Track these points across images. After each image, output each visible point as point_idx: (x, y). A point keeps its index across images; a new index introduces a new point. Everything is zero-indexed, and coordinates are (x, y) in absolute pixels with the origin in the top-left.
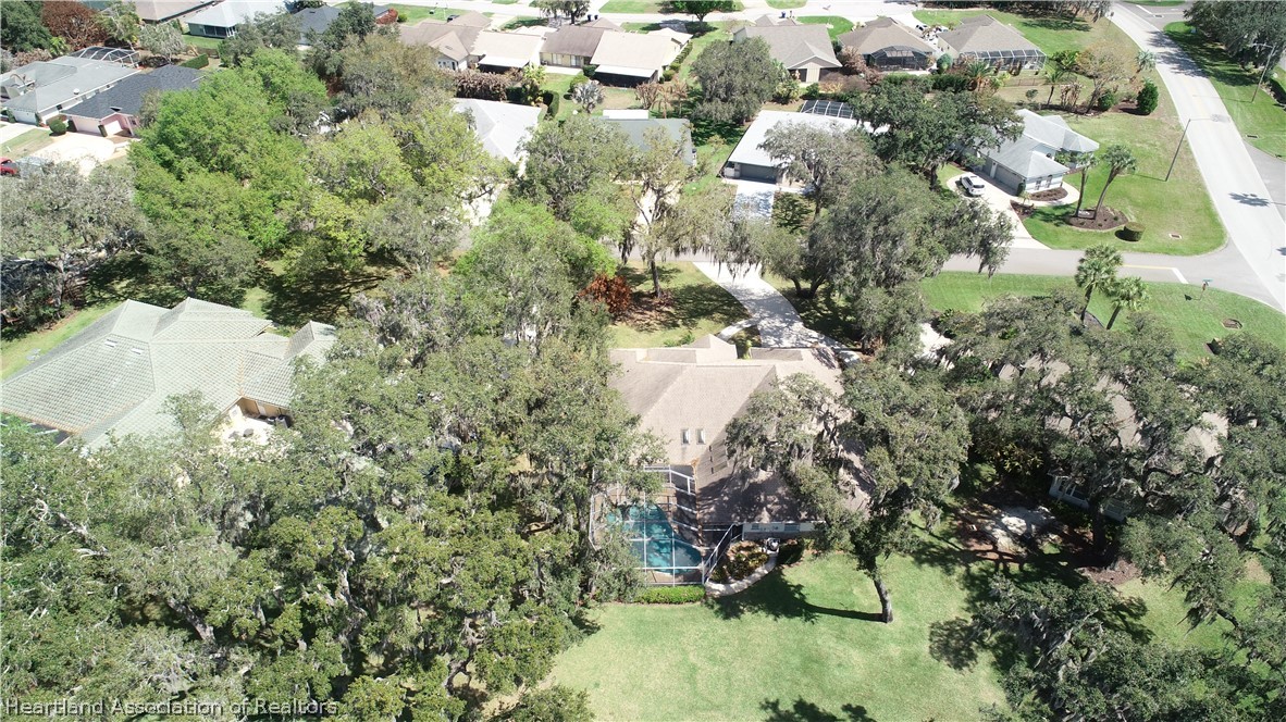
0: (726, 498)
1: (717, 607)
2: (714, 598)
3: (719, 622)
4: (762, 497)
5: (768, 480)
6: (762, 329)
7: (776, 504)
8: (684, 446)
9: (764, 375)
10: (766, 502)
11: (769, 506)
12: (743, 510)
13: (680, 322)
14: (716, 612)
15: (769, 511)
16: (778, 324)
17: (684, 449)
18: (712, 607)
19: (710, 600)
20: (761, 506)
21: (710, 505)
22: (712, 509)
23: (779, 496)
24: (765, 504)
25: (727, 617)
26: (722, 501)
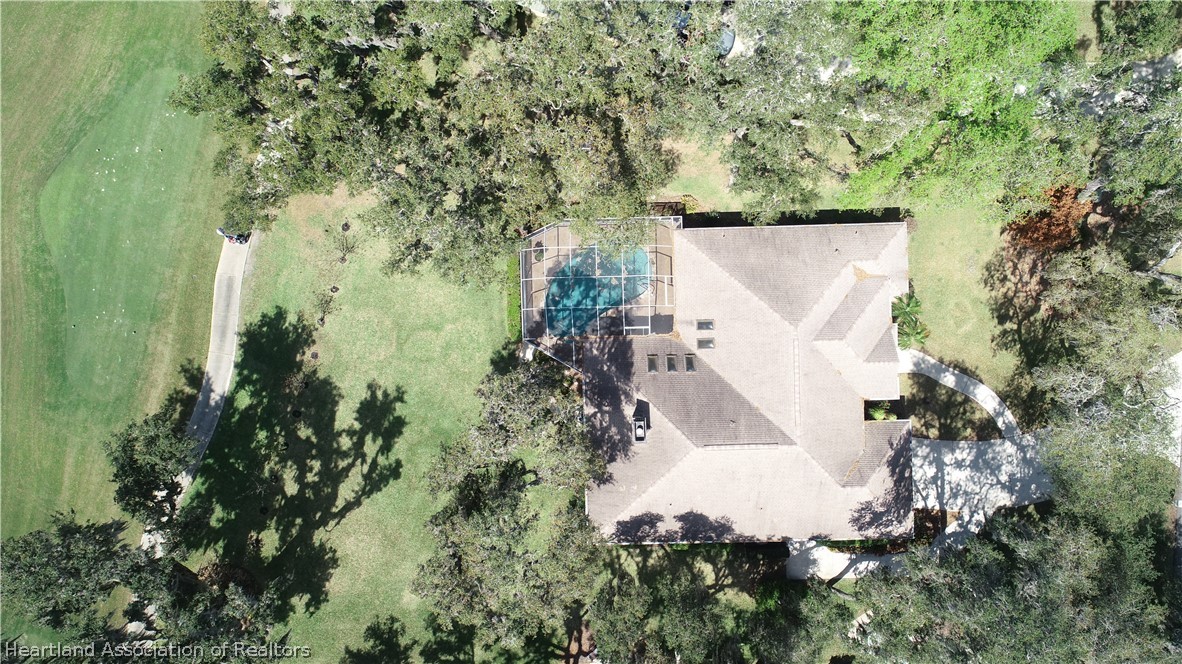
0: (605, 368)
1: (504, 353)
2: (514, 351)
3: (488, 355)
4: (607, 408)
5: (624, 417)
6: (991, 445)
7: (601, 424)
8: (695, 323)
9: (783, 429)
10: (603, 413)
11: (599, 415)
12: (594, 385)
13: (1009, 326)
14: (499, 352)
15: (595, 415)
16: (1006, 469)
17: (691, 323)
18: (504, 349)
19: (513, 347)
20: (599, 406)
21: (602, 351)
22: (595, 352)
23: (608, 428)
24: (601, 411)
25: (493, 362)
26: (602, 363)
